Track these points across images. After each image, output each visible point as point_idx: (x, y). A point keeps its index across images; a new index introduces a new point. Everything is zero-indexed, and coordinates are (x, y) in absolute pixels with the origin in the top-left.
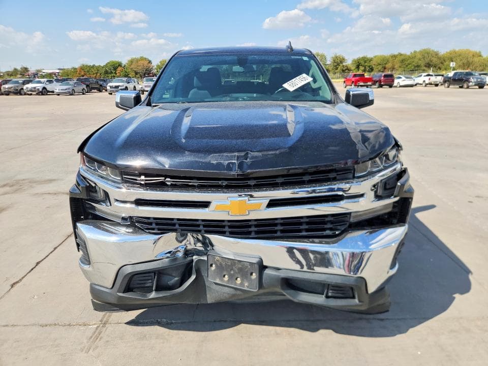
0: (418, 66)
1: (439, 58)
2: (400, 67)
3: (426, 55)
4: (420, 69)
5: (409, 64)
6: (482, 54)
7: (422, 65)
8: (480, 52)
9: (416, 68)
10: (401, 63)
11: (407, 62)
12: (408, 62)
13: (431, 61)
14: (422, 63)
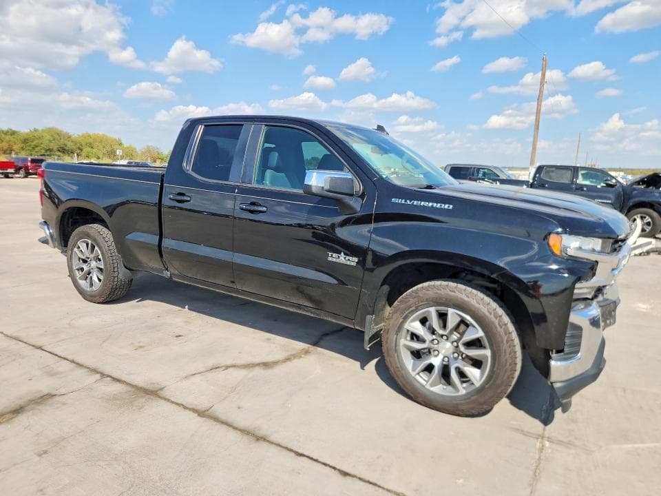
0: (50, 150)
1: (74, 142)
2: (23, 149)
3: (57, 136)
4: (54, 155)
5: (37, 146)
6: (123, 142)
7: (55, 148)
8: (120, 140)
9: (48, 153)
10: (23, 143)
11: (32, 144)
12: (35, 143)
13: (66, 145)
14: (54, 146)
